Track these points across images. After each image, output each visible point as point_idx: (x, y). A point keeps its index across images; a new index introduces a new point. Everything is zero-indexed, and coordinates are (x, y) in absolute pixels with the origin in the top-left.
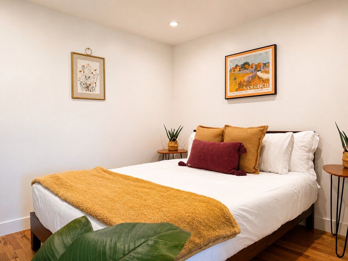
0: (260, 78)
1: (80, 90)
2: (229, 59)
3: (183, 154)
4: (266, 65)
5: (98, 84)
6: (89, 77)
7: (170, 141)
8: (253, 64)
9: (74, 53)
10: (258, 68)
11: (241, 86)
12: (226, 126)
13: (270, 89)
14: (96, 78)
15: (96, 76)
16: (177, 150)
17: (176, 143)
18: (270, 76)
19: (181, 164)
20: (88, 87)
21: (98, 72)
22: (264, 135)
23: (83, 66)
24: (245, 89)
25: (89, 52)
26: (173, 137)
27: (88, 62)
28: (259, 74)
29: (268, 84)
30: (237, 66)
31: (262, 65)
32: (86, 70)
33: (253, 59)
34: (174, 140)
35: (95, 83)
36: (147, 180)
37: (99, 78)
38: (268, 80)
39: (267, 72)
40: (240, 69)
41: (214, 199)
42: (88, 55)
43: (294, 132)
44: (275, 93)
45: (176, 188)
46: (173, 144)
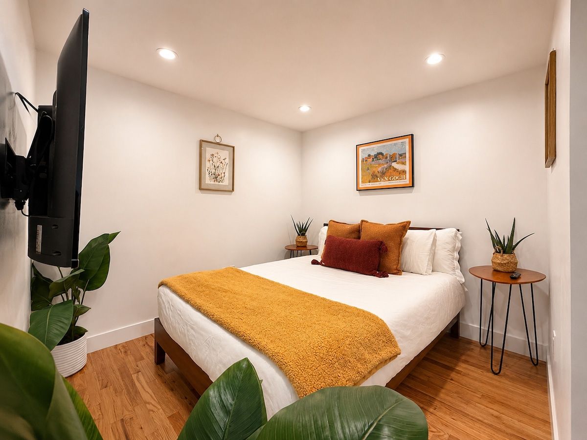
0: (395, 169)
1: (208, 181)
2: (361, 149)
3: (313, 251)
4: (402, 155)
5: (227, 174)
6: (218, 167)
7: (299, 235)
8: (387, 154)
9: (203, 141)
10: (393, 158)
11: (374, 177)
12: (362, 221)
13: (407, 181)
14: (225, 168)
15: (225, 166)
16: (305, 247)
17: (305, 238)
18: (407, 168)
19: (314, 262)
20: (216, 178)
21: (227, 161)
22: (406, 231)
23: (213, 155)
24: (379, 180)
25: (218, 140)
26: (302, 231)
27: (217, 150)
28: (394, 165)
29: (404, 176)
30: (369, 155)
31: (397, 156)
32: (215, 159)
33: (388, 149)
34: (303, 235)
35: (224, 173)
36: (285, 284)
37: (227, 167)
38: (404, 172)
39: (404, 163)
40: (373, 159)
41: (369, 313)
42: (218, 144)
43: (437, 229)
44: (413, 186)
45: (322, 296)
46: (301, 239)
